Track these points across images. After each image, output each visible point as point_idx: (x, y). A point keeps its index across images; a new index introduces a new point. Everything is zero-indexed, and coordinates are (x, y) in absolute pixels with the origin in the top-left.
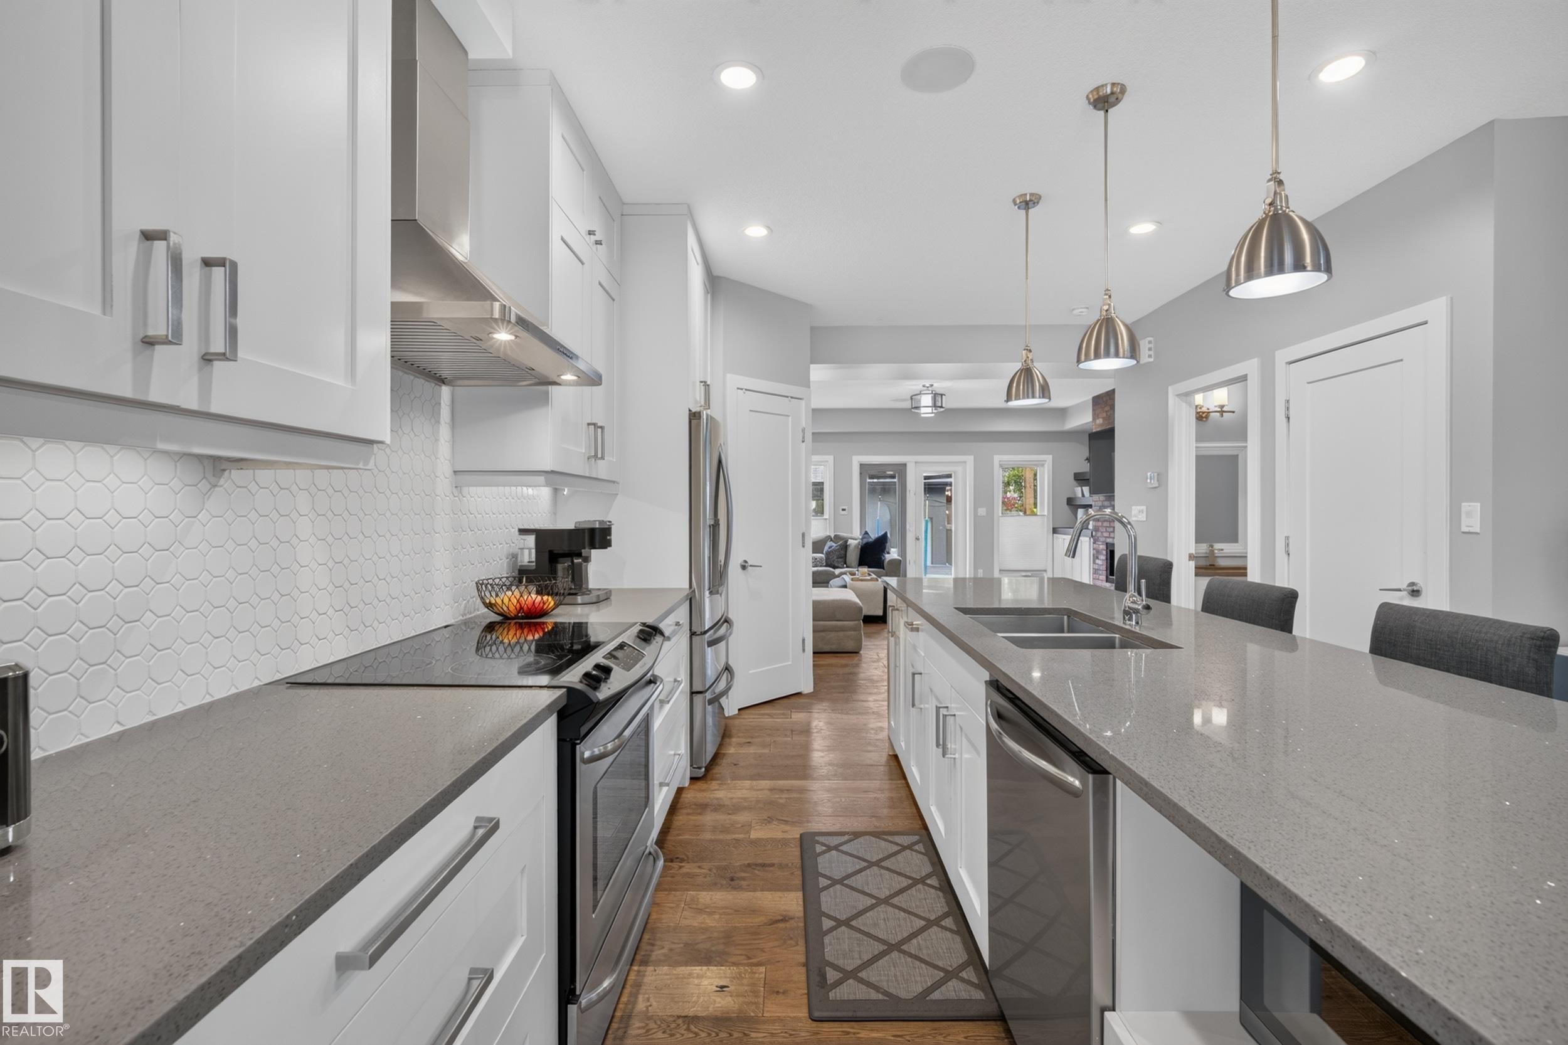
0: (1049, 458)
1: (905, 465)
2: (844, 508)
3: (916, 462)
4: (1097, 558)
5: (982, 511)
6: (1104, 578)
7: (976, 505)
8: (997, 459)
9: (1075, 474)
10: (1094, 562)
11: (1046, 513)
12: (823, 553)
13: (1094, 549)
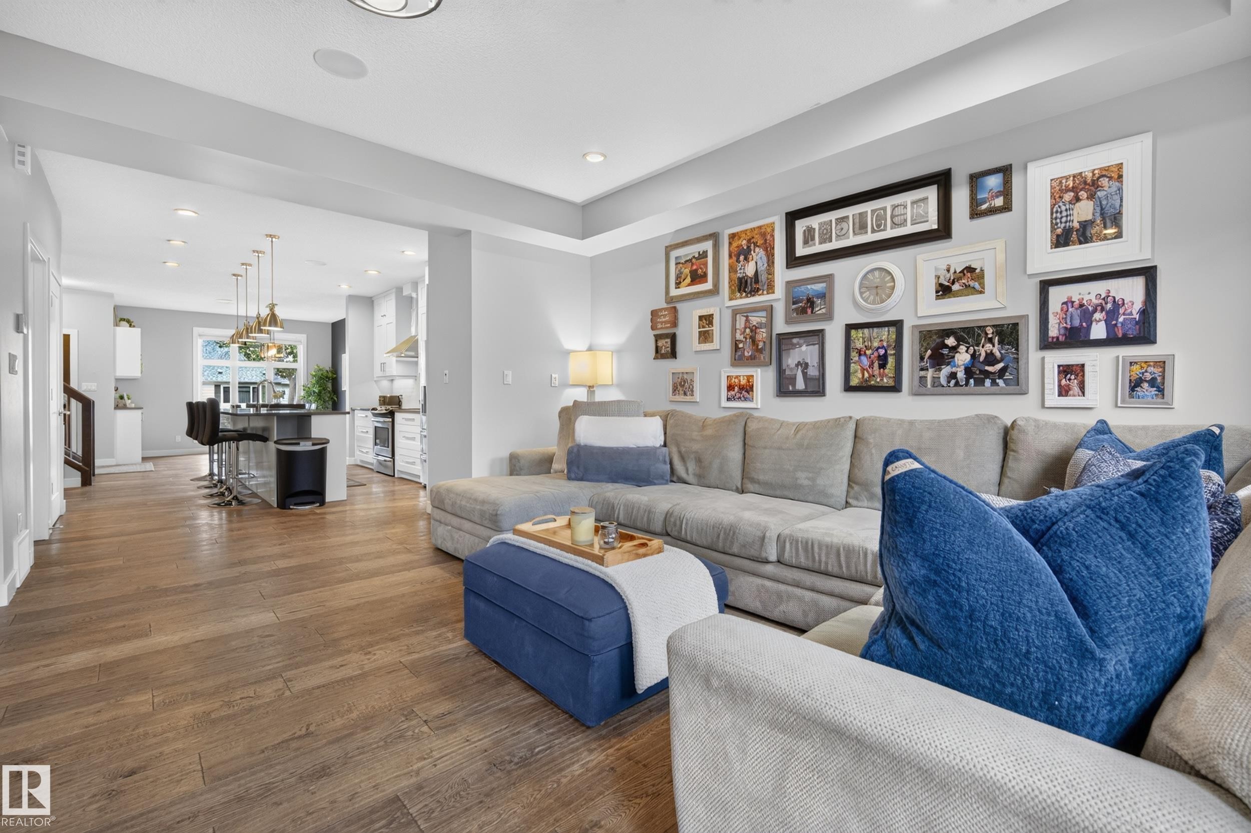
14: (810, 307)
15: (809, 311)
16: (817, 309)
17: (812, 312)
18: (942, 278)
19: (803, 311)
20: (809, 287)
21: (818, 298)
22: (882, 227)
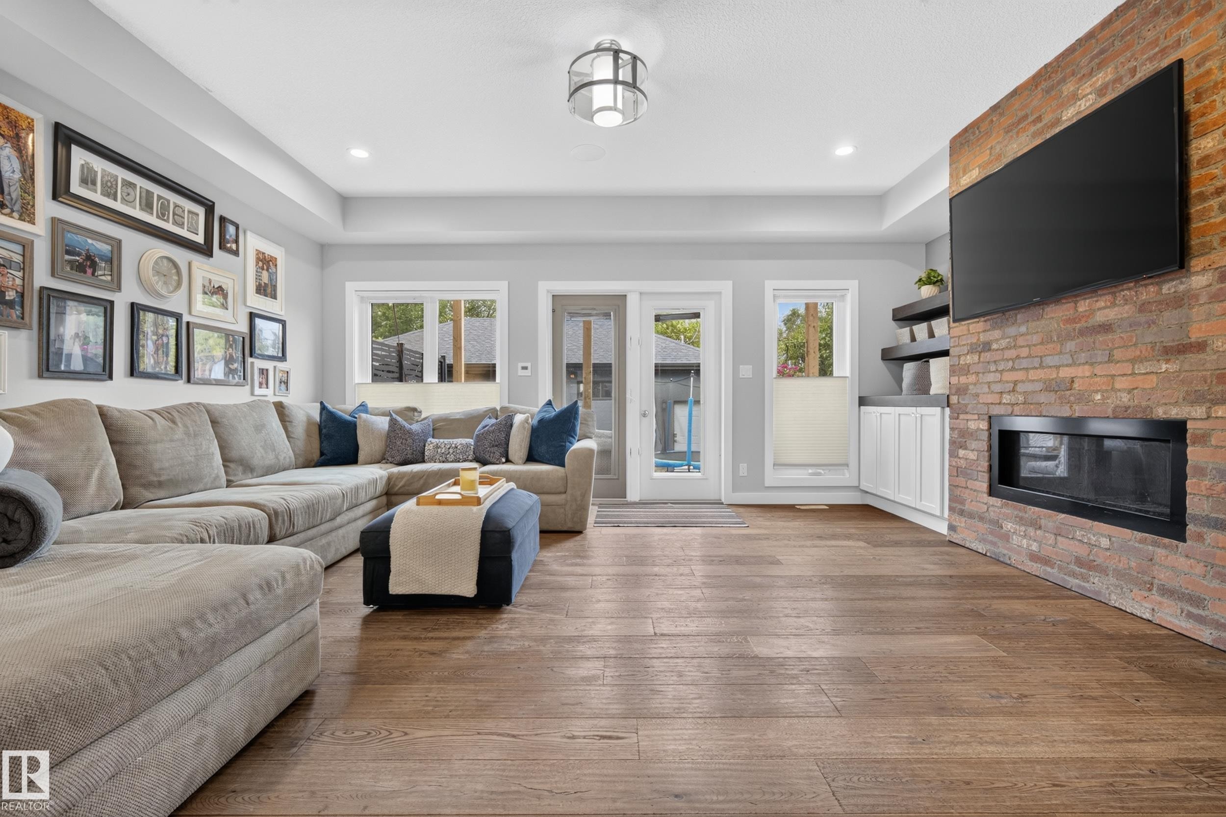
0: (853, 285)
1: (622, 298)
2: (525, 365)
3: (641, 293)
4: (964, 447)
5: (746, 371)
6: (985, 486)
7: (737, 360)
8: (770, 285)
9: (895, 311)
10: (953, 454)
11: (848, 374)
12: (472, 439)
13: (952, 429)
14: (90, 267)
15: (89, 271)
16: (100, 273)
17: (93, 274)
18: (206, 288)
19: (80, 268)
20: (90, 241)
21: (102, 259)
22: (166, 218)
